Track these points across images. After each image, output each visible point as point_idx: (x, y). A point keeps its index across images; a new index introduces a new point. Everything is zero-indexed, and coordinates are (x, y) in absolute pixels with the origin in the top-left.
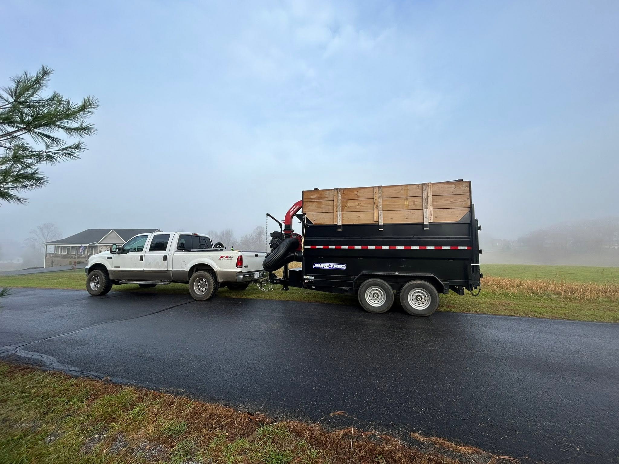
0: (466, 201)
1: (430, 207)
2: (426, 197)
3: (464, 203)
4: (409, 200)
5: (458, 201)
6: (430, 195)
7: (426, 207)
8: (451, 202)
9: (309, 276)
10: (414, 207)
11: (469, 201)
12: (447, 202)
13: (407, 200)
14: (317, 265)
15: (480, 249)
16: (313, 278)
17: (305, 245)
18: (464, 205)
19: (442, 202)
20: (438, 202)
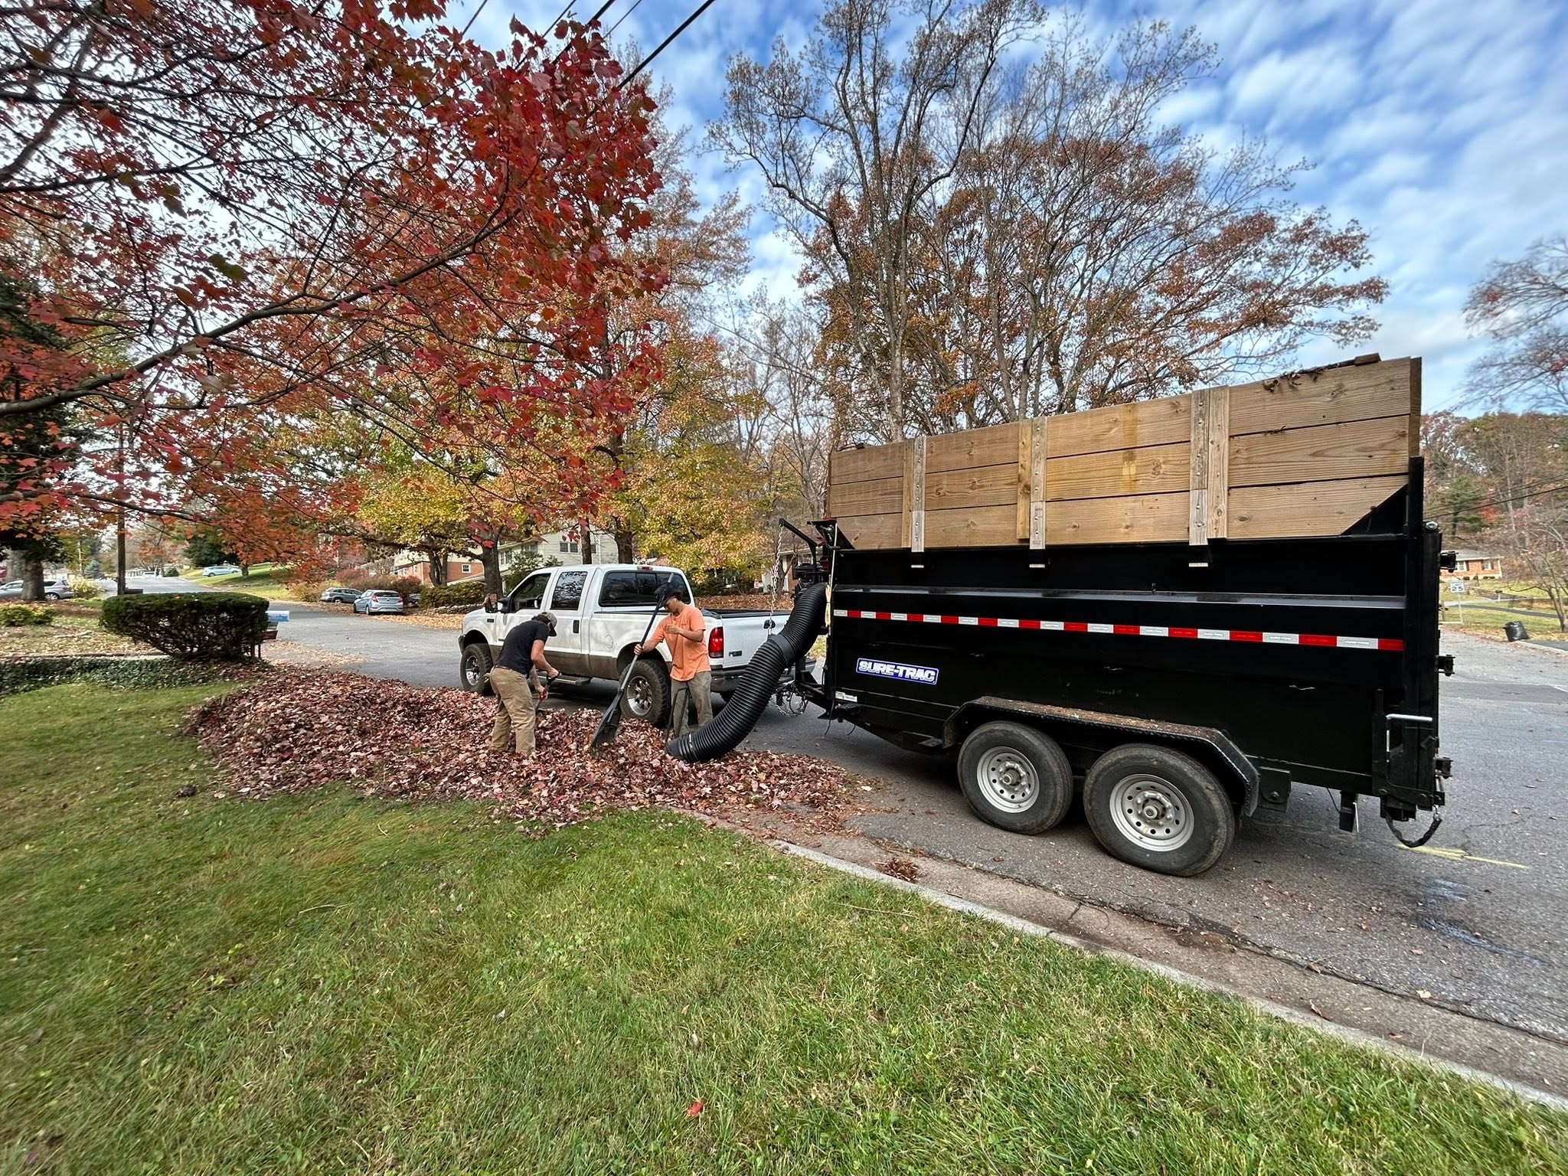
0: (1388, 447)
1: (1218, 483)
2: (1201, 444)
3: (1379, 455)
4: (1138, 460)
5: (1352, 448)
6: (1220, 437)
7: (1201, 482)
8: (1314, 455)
9: (848, 693)
10: (1155, 483)
11: (1405, 444)
12: (1295, 455)
13: (1131, 458)
14: (864, 666)
15: (1442, 653)
16: (855, 699)
17: (834, 607)
18: (1377, 464)
19: (1274, 458)
20: (1255, 460)
